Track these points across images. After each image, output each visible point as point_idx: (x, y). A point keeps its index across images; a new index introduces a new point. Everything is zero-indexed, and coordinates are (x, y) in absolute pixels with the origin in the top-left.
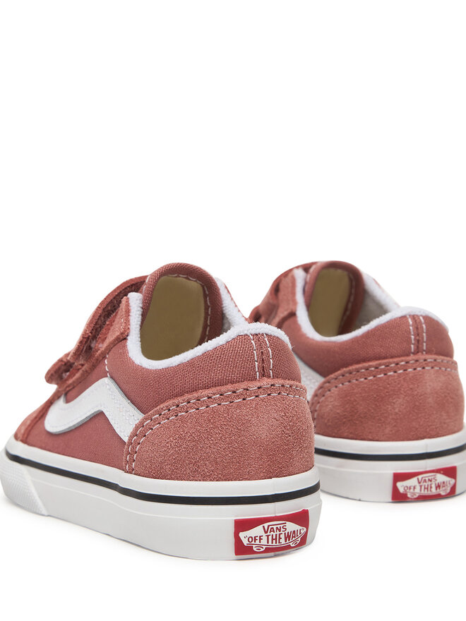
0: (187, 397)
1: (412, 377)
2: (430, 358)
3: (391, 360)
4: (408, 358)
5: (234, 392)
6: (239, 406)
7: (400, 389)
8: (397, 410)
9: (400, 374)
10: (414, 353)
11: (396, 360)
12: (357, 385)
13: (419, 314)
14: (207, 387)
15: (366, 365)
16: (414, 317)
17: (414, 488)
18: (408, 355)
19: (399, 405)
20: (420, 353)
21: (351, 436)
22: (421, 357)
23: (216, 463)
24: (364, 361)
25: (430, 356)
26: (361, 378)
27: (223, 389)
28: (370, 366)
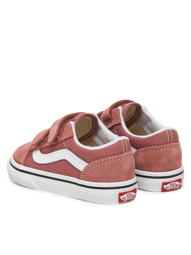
0: (104, 159)
1: (169, 151)
2: (174, 144)
3: (161, 146)
4: (167, 145)
5: (118, 157)
6: (119, 161)
7: (164, 155)
8: (163, 162)
9: (165, 150)
10: (169, 143)
11: (163, 146)
12: (150, 154)
13: (170, 129)
14: (110, 156)
15: (153, 147)
16: (168, 131)
17: (169, 187)
18: (167, 144)
19: (164, 160)
20: (171, 143)
21: (147, 170)
22: (171, 144)
23: (113, 177)
24: (152, 146)
25: (174, 143)
26: (151, 151)
27: (115, 157)
28: (155, 148)
